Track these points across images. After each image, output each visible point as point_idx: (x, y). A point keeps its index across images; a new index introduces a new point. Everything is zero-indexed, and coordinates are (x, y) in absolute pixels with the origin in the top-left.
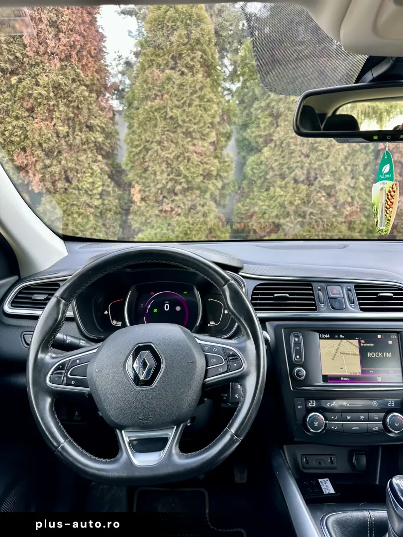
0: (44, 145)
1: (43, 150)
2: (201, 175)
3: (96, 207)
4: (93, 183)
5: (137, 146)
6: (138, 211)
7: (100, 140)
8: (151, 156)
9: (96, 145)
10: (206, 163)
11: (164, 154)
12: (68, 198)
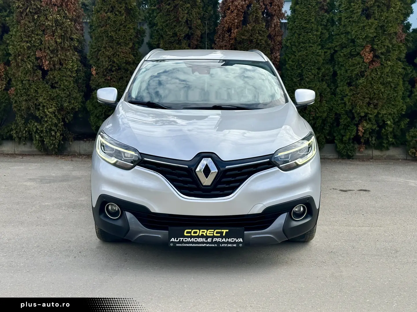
0: (51, 48)
1: (50, 50)
2: (125, 63)
3: (74, 77)
4: (73, 66)
5: (94, 49)
6: (94, 79)
7: (76, 45)
8: (101, 54)
9: (74, 47)
10: (128, 58)
11: (107, 53)
12: (61, 73)
